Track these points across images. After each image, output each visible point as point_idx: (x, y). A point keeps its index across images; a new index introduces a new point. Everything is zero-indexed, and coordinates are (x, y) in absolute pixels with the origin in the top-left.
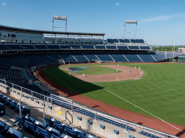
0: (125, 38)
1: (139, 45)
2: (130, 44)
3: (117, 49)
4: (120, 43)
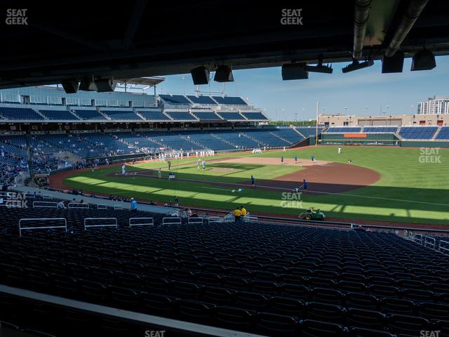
0: (200, 94)
1: (240, 109)
2: (218, 108)
3: (198, 120)
4: (194, 105)
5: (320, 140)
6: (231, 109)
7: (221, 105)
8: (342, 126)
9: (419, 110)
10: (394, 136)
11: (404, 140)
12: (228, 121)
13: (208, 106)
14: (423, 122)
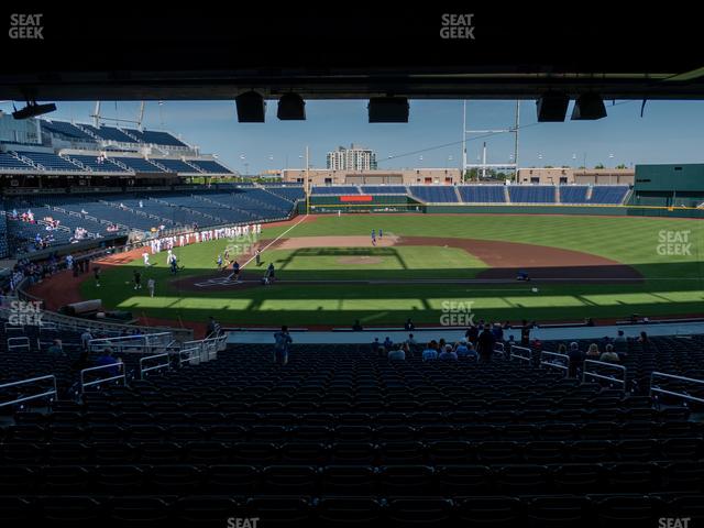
0: (98, 123)
1: (180, 155)
2: (146, 151)
3: (132, 173)
4: (104, 144)
5: (313, 207)
6: (166, 153)
7: (151, 145)
8: (324, 185)
9: (328, 163)
10: (409, 199)
11: (428, 204)
12: (179, 174)
13: (128, 146)
14: (428, 180)
